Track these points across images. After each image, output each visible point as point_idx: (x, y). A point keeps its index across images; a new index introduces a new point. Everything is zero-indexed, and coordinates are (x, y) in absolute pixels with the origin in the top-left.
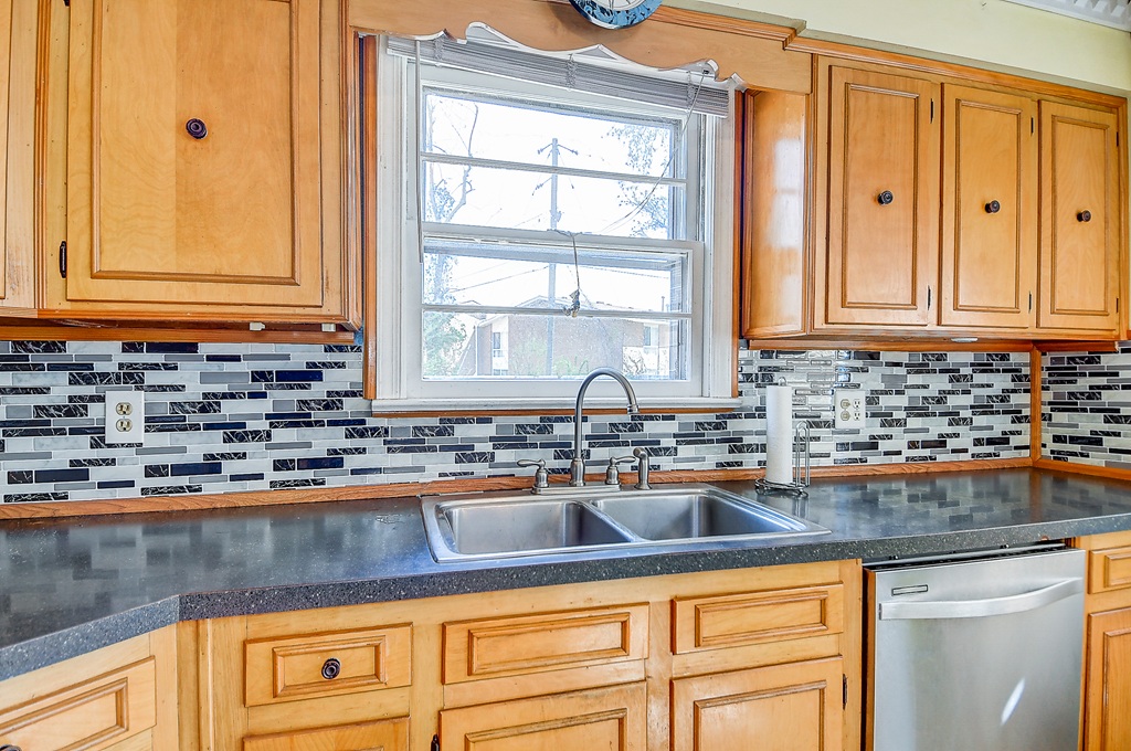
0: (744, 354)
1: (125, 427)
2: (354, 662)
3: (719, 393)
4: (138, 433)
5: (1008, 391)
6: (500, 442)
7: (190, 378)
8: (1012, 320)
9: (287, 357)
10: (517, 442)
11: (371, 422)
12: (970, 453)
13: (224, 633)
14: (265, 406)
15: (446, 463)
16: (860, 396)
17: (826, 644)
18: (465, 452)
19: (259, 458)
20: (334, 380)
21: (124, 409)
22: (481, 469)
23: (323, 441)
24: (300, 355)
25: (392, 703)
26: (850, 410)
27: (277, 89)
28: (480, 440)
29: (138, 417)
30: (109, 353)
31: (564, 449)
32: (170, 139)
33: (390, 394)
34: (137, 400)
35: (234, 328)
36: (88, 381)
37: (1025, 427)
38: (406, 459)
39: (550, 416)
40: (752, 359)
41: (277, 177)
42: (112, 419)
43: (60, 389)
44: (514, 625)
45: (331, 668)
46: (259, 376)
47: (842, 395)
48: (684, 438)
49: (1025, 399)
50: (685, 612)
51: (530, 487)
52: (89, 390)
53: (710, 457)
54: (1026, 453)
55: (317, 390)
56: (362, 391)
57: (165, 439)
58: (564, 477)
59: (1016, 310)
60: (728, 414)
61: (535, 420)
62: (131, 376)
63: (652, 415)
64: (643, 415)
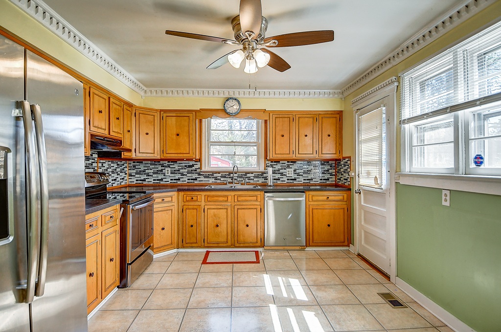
0: (267, 162)
1: (168, 173)
2: (195, 198)
3: (262, 169)
4: (169, 174)
5: (329, 169)
6: (222, 177)
7: (176, 166)
8: (312, 156)
9: (189, 163)
10: (225, 177)
11: (201, 173)
12: (319, 182)
13: (181, 194)
14: (186, 170)
15: (213, 180)
16: (292, 170)
17: (258, 203)
18: (216, 179)
19: (185, 178)
20: (196, 167)
21: (168, 171)
22: (218, 181)
23: (195, 176)
24: (191, 163)
25: (199, 204)
26: (290, 173)
27: (187, 128)
28: (219, 176)
29: (169, 172)
30: (166, 163)
31: (232, 178)
32: (175, 137)
33: (205, 168)
34: (169, 169)
35: (183, 160)
36: (163, 167)
37: (333, 177)
38: (207, 179)
39: (230, 173)
40: (269, 163)
41: (187, 140)
42: (166, 172)
43: (160, 168)
44: (213, 196)
45: (192, 198)
46: (185, 166)
47: (288, 169)
48: (255, 177)
49: (333, 171)
50: (236, 197)
51: (226, 184)
52: (164, 168)
53: (261, 180)
54: (334, 182)
55: (193, 168)
56: (200, 168)
57: (173, 175)
58: (232, 183)
59: (313, 154)
60: (263, 173)
61: (228, 173)
62: (169, 166)
63: (249, 173)
64: (247, 173)
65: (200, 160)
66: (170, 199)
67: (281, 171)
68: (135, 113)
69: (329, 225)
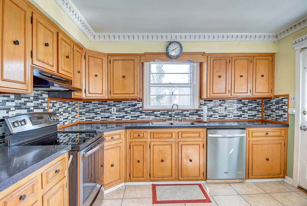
0: (201, 101)
1: (114, 112)
2: (141, 135)
3: (197, 107)
4: (115, 113)
5: (256, 107)
6: (161, 114)
7: (121, 106)
9: (132, 103)
10: (163, 114)
11: (143, 111)
12: (247, 118)
13: (129, 131)
14: (130, 109)
15: (153, 117)
16: (224, 108)
17: (201, 139)
18: (156, 116)
19: (129, 116)
20: (138, 106)
21: (114, 109)
22: (158, 118)
23: (137, 114)
24: (134, 103)
25: (145, 140)
26: (221, 110)
27: (133, 71)
28: (158, 114)
29: (115, 111)
30: (112, 103)
31: (171, 116)
32: (121, 78)
33: (145, 108)
34: (115, 108)
35: (128, 100)
36: (110, 106)
37: (260, 113)
38: (147, 117)
39: (168, 111)
40: (203, 102)
41: (133, 82)
42: (112, 111)
43: (107, 107)
44: (158, 133)
45: (139, 135)
46: (129, 105)
47: (220, 107)
48: (191, 114)
49: (261, 108)
50: (180, 134)
51: (165, 121)
52: (110, 107)
53: (195, 117)
54: (261, 118)
55: (136, 107)
56: (142, 107)
57: (118, 113)
58: (171, 119)
59: (247, 93)
60: (198, 111)
61: (166, 111)
62: (114, 105)
63: (185, 111)
64: (183, 111)
65: (141, 100)
66: (118, 137)
67: (214, 109)
68: (85, 56)
69: (267, 160)
